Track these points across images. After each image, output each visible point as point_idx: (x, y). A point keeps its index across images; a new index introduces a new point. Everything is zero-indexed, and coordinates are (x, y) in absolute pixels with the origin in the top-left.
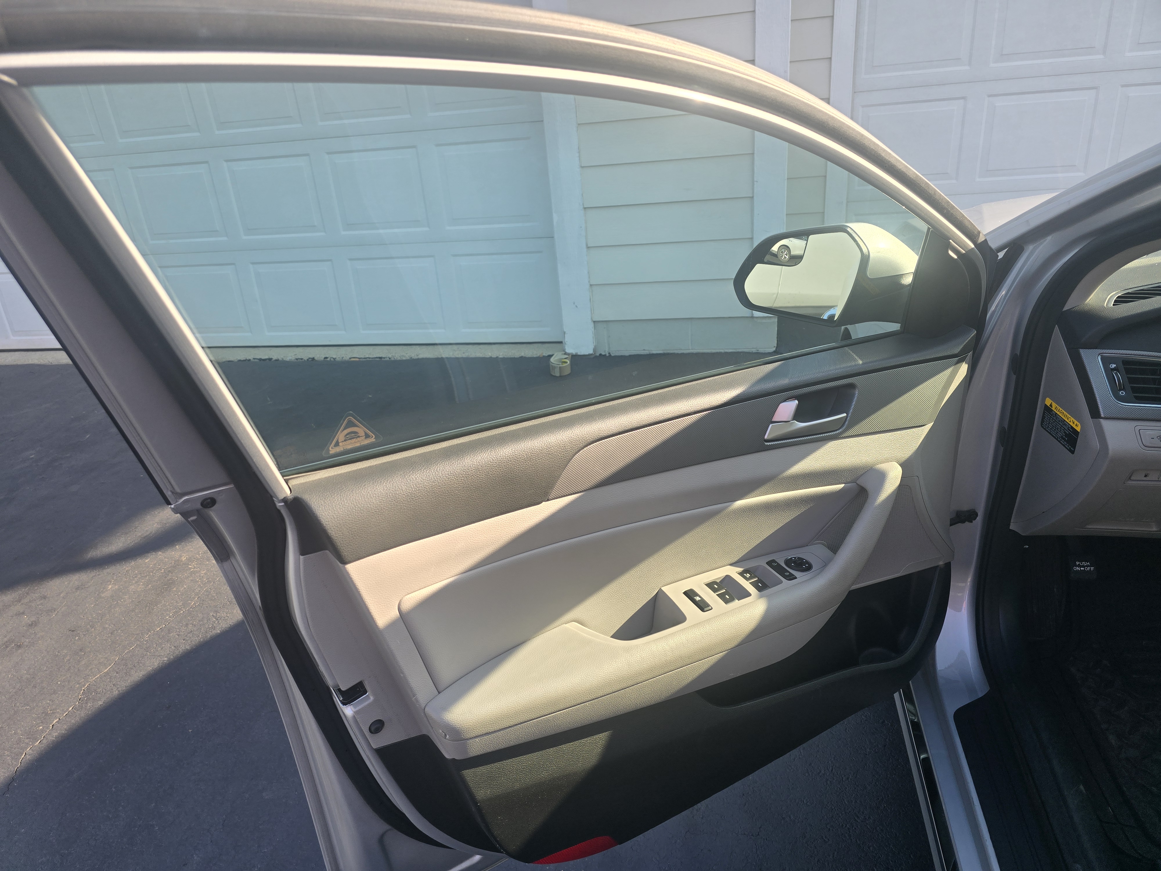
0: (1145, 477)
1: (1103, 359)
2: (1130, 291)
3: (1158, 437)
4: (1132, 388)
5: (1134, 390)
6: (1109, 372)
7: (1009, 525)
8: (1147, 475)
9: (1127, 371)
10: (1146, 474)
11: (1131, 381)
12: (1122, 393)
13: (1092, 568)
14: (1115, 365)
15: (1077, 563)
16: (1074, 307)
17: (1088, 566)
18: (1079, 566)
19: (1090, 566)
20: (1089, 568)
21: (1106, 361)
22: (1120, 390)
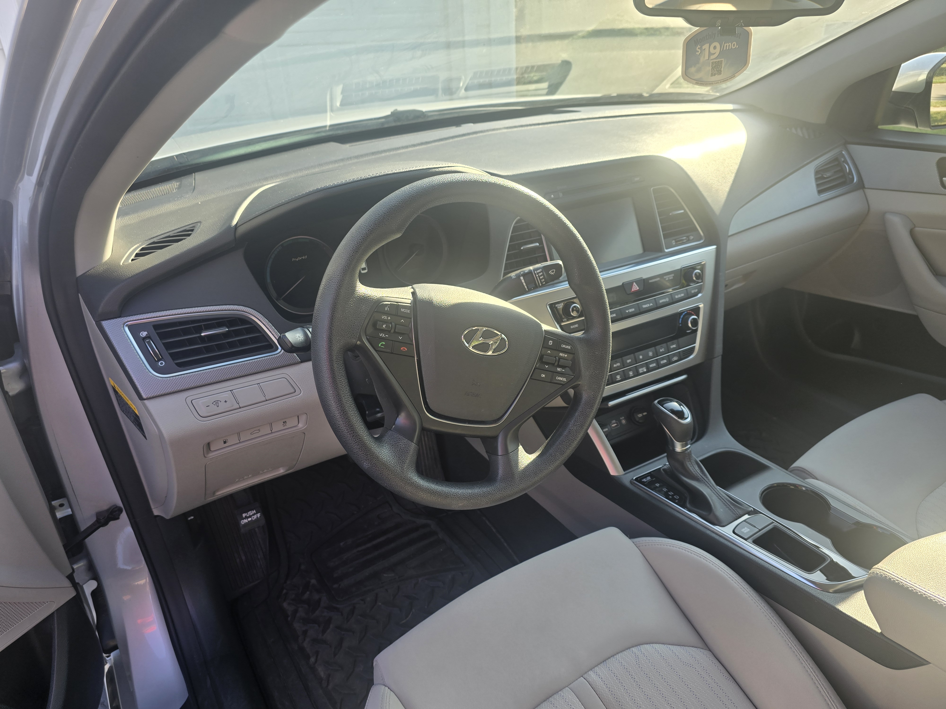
0: (224, 443)
1: (130, 328)
2: (155, 240)
3: (214, 403)
4: (171, 354)
5: (174, 356)
6: (141, 342)
7: (151, 512)
8: (226, 441)
9: (162, 336)
10: (224, 441)
11: (168, 346)
12: (161, 364)
13: (259, 515)
14: (146, 333)
15: (244, 515)
16: (89, 270)
17: (253, 515)
18: (246, 518)
19: (257, 513)
20: (255, 517)
21: (134, 329)
22: (159, 360)
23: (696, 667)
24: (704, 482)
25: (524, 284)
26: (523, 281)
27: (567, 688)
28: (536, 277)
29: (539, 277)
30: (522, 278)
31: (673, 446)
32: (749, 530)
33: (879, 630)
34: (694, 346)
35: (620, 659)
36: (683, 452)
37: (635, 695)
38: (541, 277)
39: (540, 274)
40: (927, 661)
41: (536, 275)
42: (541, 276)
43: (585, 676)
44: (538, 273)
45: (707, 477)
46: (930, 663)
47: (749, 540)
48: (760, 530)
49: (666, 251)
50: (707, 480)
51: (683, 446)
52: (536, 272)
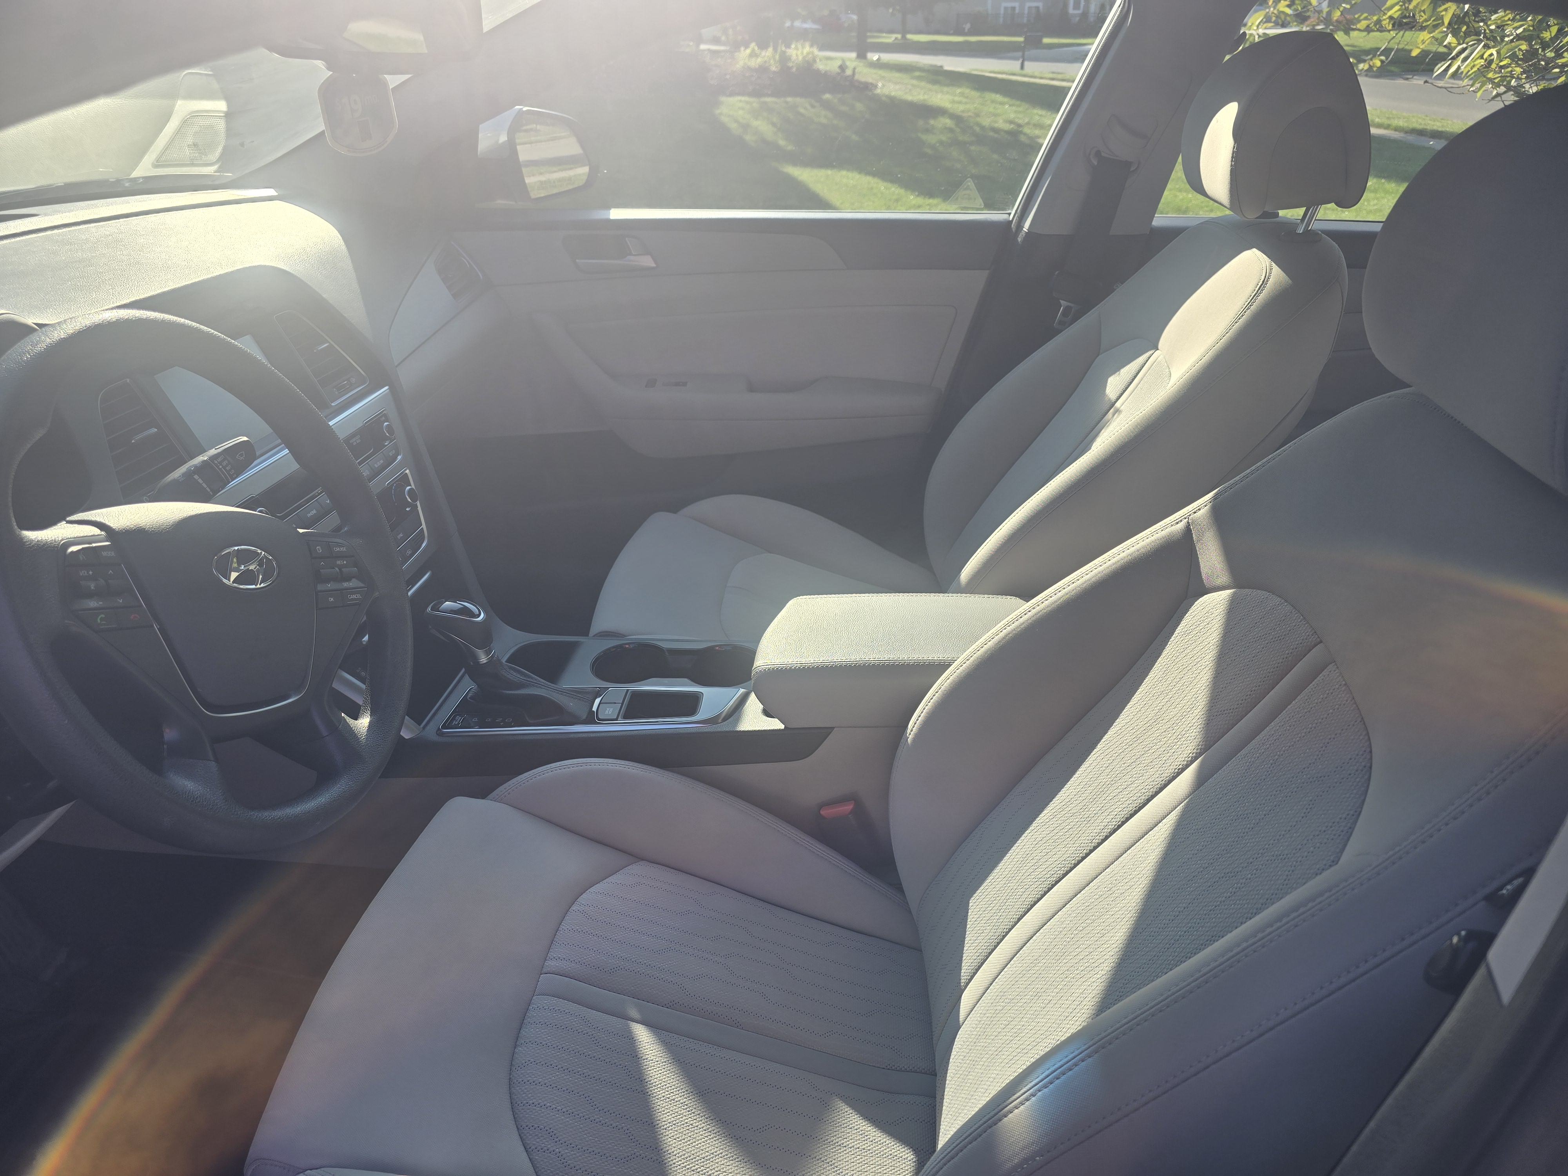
23: (644, 882)
24: (533, 685)
25: (204, 485)
26: (200, 481)
27: (534, 997)
28: (220, 469)
29: (224, 467)
30: (196, 477)
31: (475, 658)
32: (612, 709)
33: (782, 727)
34: (422, 528)
35: (568, 927)
36: (490, 661)
37: (608, 950)
38: (228, 468)
39: (225, 463)
40: (831, 728)
41: (218, 467)
42: (227, 465)
43: (545, 970)
44: (220, 463)
45: (532, 678)
46: (834, 728)
47: (619, 719)
48: (622, 704)
49: (333, 404)
50: (535, 681)
51: (487, 653)
52: (216, 462)
